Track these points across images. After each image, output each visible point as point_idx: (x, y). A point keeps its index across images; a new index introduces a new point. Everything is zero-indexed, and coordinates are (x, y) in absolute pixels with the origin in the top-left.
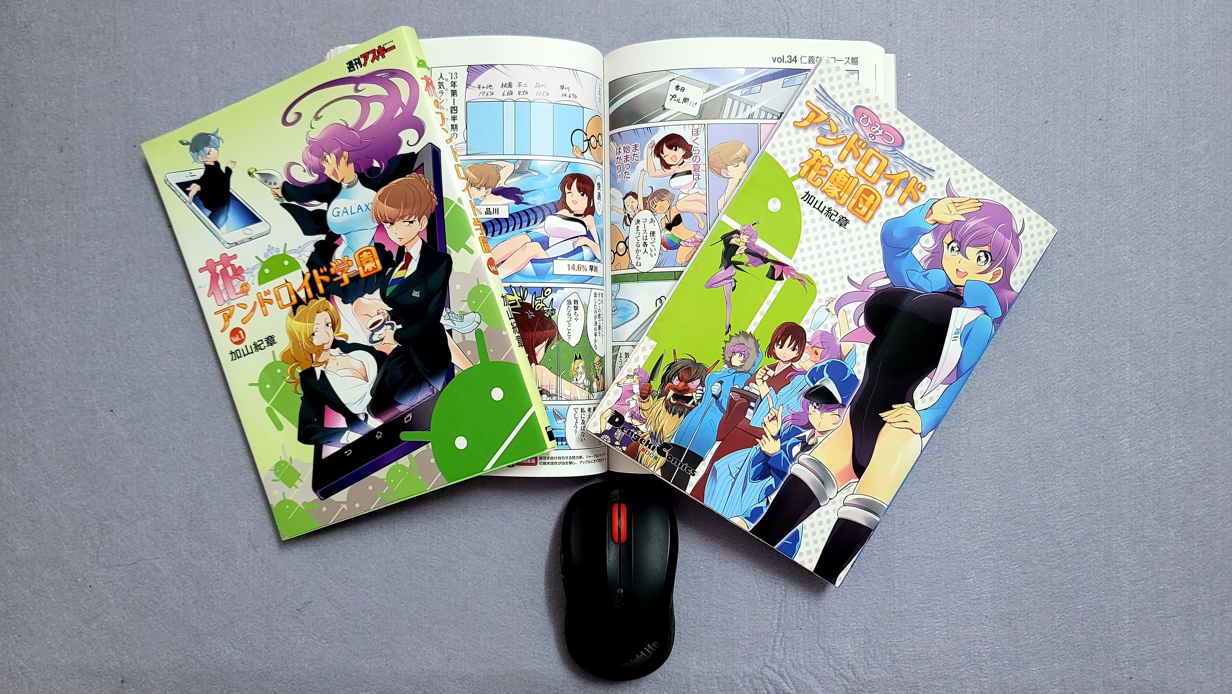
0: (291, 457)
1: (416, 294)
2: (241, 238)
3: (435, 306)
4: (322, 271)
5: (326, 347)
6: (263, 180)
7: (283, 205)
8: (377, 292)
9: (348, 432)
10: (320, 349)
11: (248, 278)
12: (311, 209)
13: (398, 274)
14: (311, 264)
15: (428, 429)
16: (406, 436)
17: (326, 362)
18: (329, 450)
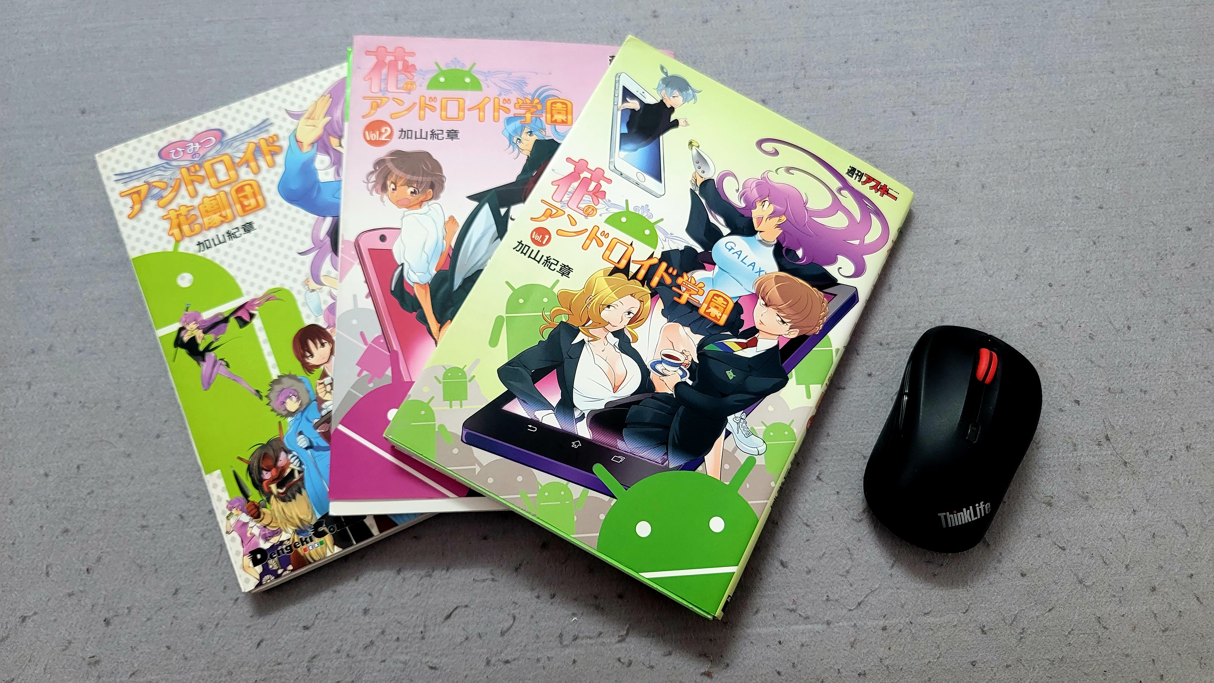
0: (474, 376)
1: (730, 375)
2: (630, 175)
3: (736, 401)
4: (670, 270)
5: (608, 327)
6: (697, 159)
7: (692, 192)
8: (699, 338)
9: (551, 411)
10: (602, 324)
11: (601, 206)
12: (712, 220)
13: (731, 343)
14: (666, 256)
15: (627, 487)
16: (599, 469)
17: (595, 339)
18: (516, 408)
